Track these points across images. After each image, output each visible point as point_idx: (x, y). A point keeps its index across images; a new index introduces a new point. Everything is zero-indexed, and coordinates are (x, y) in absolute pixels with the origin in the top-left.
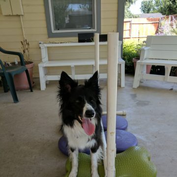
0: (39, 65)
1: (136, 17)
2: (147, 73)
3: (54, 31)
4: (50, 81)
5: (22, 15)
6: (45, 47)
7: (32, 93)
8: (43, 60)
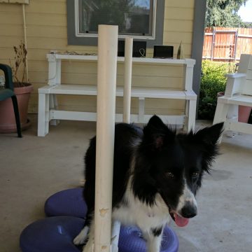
0: (40, 90)
1: (246, 27)
2: (240, 120)
3: (78, 34)
4: (61, 120)
5: (26, 4)
6: (57, 60)
7: (19, 139)
8: (50, 83)
